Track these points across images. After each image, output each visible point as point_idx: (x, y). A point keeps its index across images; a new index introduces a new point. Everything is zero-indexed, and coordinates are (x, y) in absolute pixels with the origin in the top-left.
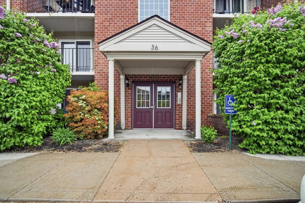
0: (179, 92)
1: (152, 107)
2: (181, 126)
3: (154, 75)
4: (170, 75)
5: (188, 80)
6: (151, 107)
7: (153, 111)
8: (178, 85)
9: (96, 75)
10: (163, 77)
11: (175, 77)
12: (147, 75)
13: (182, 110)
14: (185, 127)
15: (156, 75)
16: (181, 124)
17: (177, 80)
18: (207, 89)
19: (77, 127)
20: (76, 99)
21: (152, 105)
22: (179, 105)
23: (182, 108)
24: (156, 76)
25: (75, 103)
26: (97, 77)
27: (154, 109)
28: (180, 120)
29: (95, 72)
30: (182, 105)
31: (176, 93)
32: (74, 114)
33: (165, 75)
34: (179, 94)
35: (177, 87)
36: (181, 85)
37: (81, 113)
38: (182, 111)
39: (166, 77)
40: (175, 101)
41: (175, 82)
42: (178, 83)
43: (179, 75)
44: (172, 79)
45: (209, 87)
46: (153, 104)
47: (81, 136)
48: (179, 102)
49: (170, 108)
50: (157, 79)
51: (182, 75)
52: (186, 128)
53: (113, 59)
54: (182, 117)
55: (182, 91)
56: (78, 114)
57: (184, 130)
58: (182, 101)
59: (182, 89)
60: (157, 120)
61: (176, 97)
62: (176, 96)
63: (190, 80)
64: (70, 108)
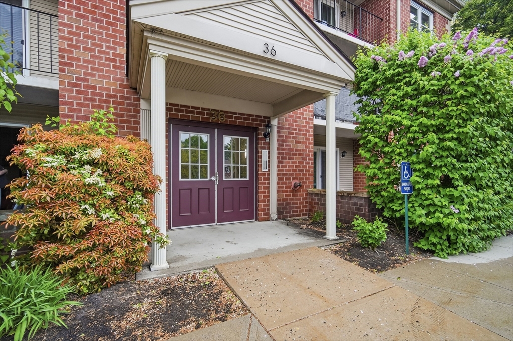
0: (264, 148)
1: (213, 178)
2: (268, 214)
3: (218, 111)
4: (248, 115)
5: (278, 127)
6: (211, 178)
7: (216, 186)
8: (262, 136)
9: (63, 89)
10: (236, 118)
11: (257, 120)
12: (203, 109)
13: (268, 183)
14: (274, 216)
15: (221, 111)
16: (268, 210)
17: (260, 125)
18: (306, 147)
19: (65, 258)
20: (61, 160)
21: (213, 174)
22: (264, 174)
23: (268, 179)
24: (222, 113)
25: (59, 176)
26: (69, 97)
27: (217, 183)
28: (266, 203)
29: (61, 83)
30: (268, 175)
31: (259, 150)
32: (58, 212)
33: (240, 114)
34: (264, 153)
35: (261, 139)
36: (267, 135)
37: (87, 206)
38: (269, 185)
39: (240, 118)
40: (257, 166)
41: (256, 129)
42: (262, 132)
43: (264, 117)
44: (253, 124)
45: (309, 143)
46: (216, 171)
47: (84, 284)
48: (264, 169)
49: (248, 179)
50: (225, 119)
51: (269, 118)
52: (276, 217)
53: (166, 52)
54: (268, 196)
55: (268, 148)
56: (75, 211)
57: (273, 220)
58: (269, 167)
59: (269, 144)
60: (224, 205)
61: (259, 159)
62: (259, 157)
63: (282, 128)
64: (44, 194)
